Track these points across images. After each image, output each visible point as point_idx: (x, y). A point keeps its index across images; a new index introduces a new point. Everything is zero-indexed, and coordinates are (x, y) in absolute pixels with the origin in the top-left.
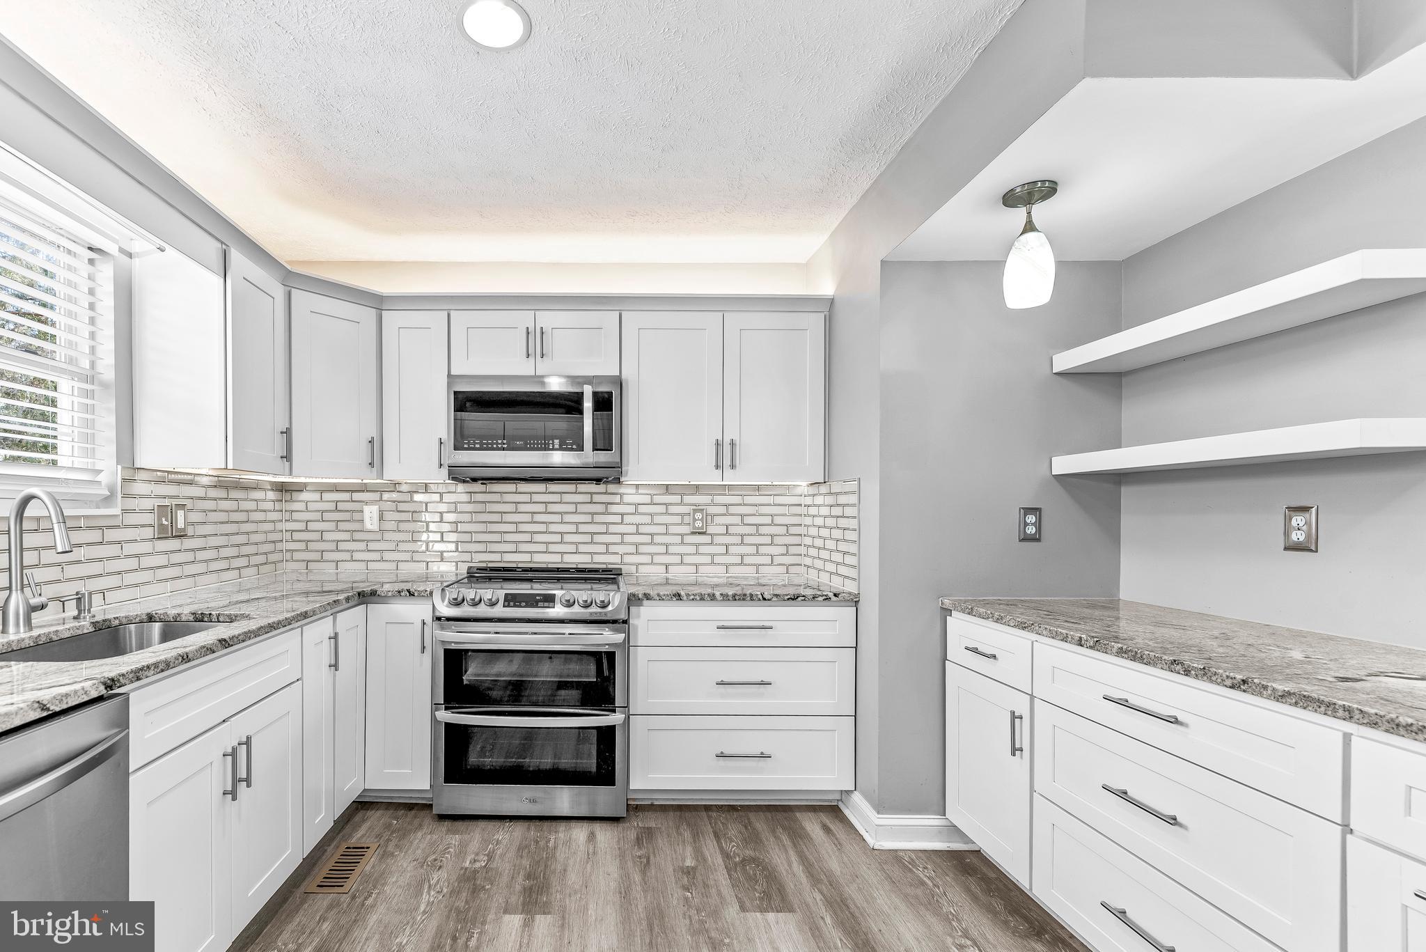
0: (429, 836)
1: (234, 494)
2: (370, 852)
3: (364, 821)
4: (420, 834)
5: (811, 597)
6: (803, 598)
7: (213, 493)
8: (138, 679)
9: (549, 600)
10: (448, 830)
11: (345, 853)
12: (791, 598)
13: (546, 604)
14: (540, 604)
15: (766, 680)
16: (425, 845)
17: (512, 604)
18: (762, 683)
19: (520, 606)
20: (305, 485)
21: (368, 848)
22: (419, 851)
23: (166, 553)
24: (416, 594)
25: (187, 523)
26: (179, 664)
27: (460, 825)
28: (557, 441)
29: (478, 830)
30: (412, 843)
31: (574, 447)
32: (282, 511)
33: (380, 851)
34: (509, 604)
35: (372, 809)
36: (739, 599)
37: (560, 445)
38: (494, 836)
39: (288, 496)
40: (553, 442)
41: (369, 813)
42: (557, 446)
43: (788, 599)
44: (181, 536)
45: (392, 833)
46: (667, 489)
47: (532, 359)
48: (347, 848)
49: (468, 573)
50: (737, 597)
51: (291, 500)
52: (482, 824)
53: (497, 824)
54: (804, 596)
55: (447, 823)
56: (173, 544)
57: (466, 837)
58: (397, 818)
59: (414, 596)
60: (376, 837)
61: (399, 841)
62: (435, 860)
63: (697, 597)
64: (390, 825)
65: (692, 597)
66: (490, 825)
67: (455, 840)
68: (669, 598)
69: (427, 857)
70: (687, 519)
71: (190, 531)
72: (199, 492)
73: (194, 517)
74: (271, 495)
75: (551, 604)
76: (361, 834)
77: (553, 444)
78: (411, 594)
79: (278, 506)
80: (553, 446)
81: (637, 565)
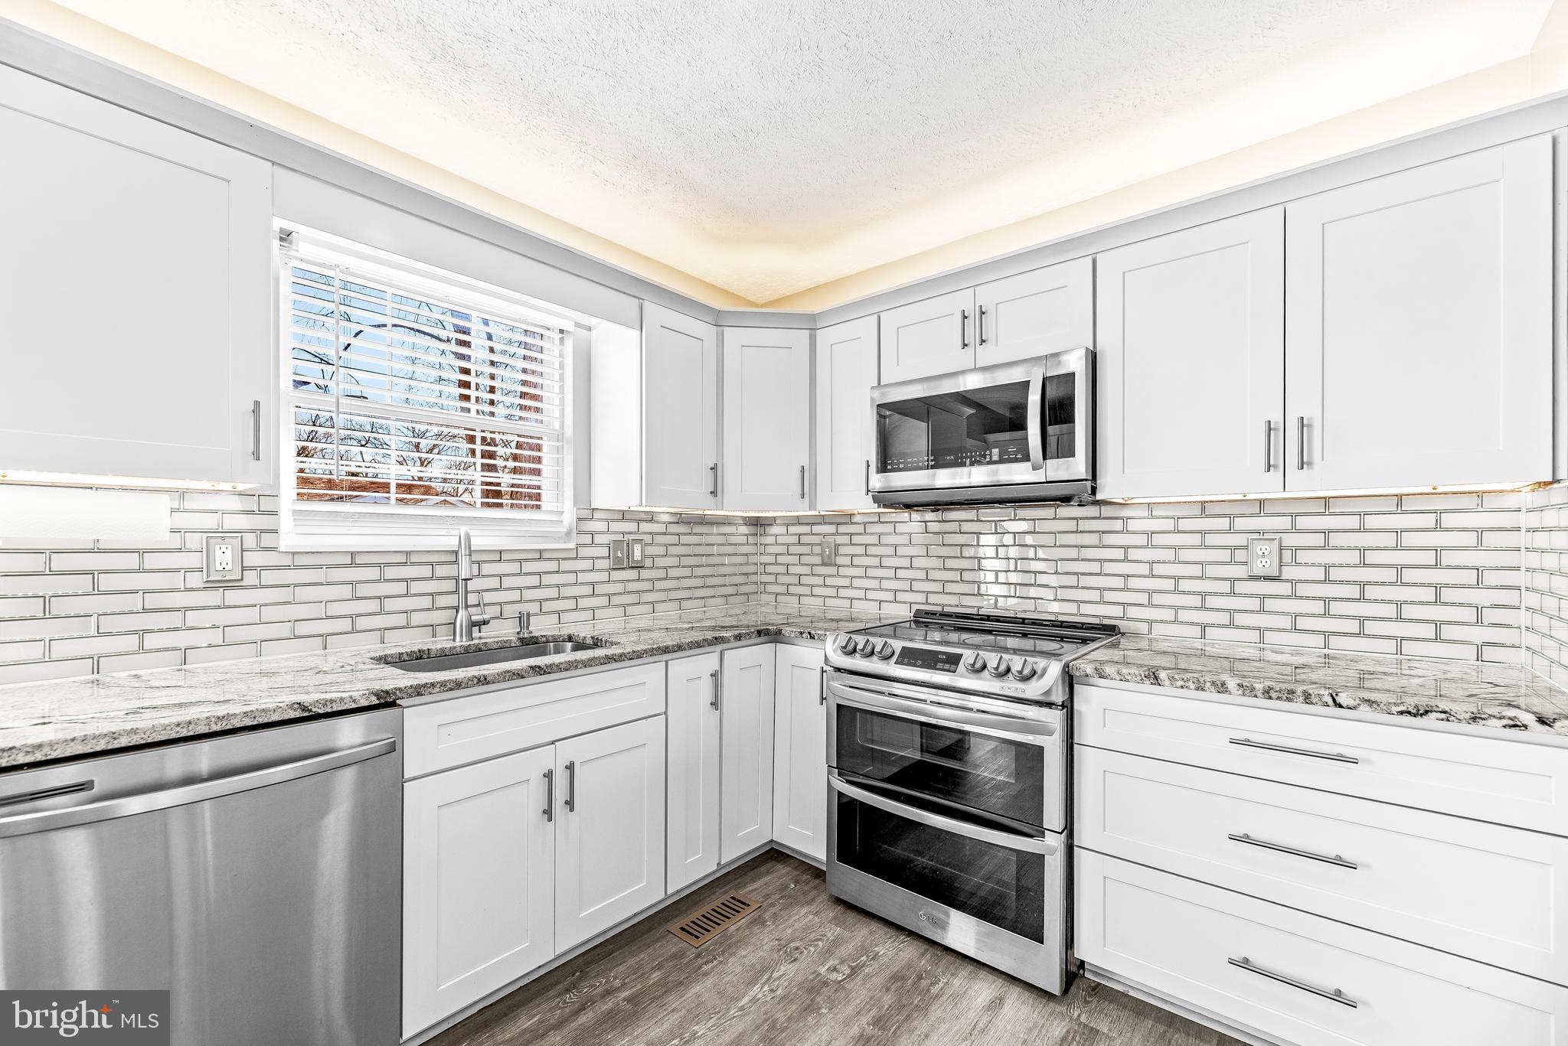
0: (811, 917)
1: (698, 529)
2: (749, 910)
3: (768, 873)
4: (805, 910)
5: (1468, 716)
6: (1443, 716)
7: (673, 529)
8: (419, 694)
9: (953, 660)
10: (835, 918)
11: (728, 904)
12: (1409, 713)
13: (947, 666)
14: (939, 665)
15: (1347, 856)
16: (800, 925)
17: (906, 660)
18: (1339, 862)
19: (915, 665)
20: (775, 518)
21: (749, 905)
22: (790, 931)
23: (623, 581)
24: (816, 638)
25: (644, 556)
26: (474, 685)
27: (852, 916)
28: (997, 450)
29: (865, 931)
30: (790, 917)
31: (1019, 456)
32: (756, 544)
33: (756, 914)
34: (903, 660)
35: (782, 864)
36: (1278, 698)
37: (1000, 456)
38: (876, 946)
39: (760, 530)
40: (991, 452)
41: (779, 866)
42: (995, 458)
43: (1401, 713)
44: (639, 567)
45: (781, 898)
46: (1203, 509)
47: (970, 350)
48: (732, 898)
49: (914, 617)
50: (1274, 695)
51: (765, 534)
52: (875, 925)
53: (891, 932)
54: (1444, 712)
55: (840, 908)
56: (632, 574)
57: (847, 934)
58: (796, 882)
59: (814, 639)
60: (763, 897)
61: (781, 910)
62: (797, 948)
63: (1191, 683)
64: (787, 887)
65: (1181, 683)
66: (881, 931)
67: (833, 932)
68: (1139, 678)
69: (792, 941)
70: (1240, 555)
71: (648, 563)
72: (661, 528)
73: (650, 550)
74: (744, 529)
75: (953, 667)
76: (753, 890)
77: (991, 455)
78: (812, 637)
79: (751, 540)
80: (991, 458)
81: (1151, 623)
